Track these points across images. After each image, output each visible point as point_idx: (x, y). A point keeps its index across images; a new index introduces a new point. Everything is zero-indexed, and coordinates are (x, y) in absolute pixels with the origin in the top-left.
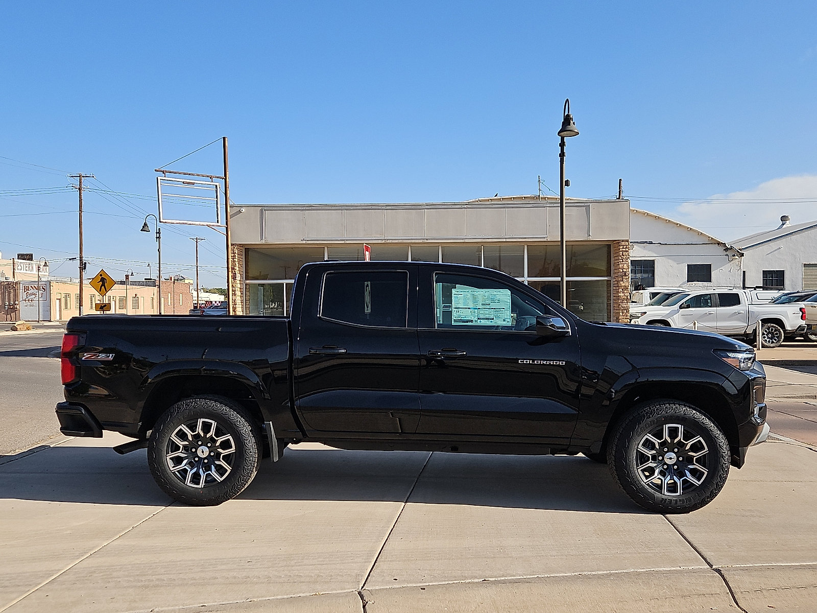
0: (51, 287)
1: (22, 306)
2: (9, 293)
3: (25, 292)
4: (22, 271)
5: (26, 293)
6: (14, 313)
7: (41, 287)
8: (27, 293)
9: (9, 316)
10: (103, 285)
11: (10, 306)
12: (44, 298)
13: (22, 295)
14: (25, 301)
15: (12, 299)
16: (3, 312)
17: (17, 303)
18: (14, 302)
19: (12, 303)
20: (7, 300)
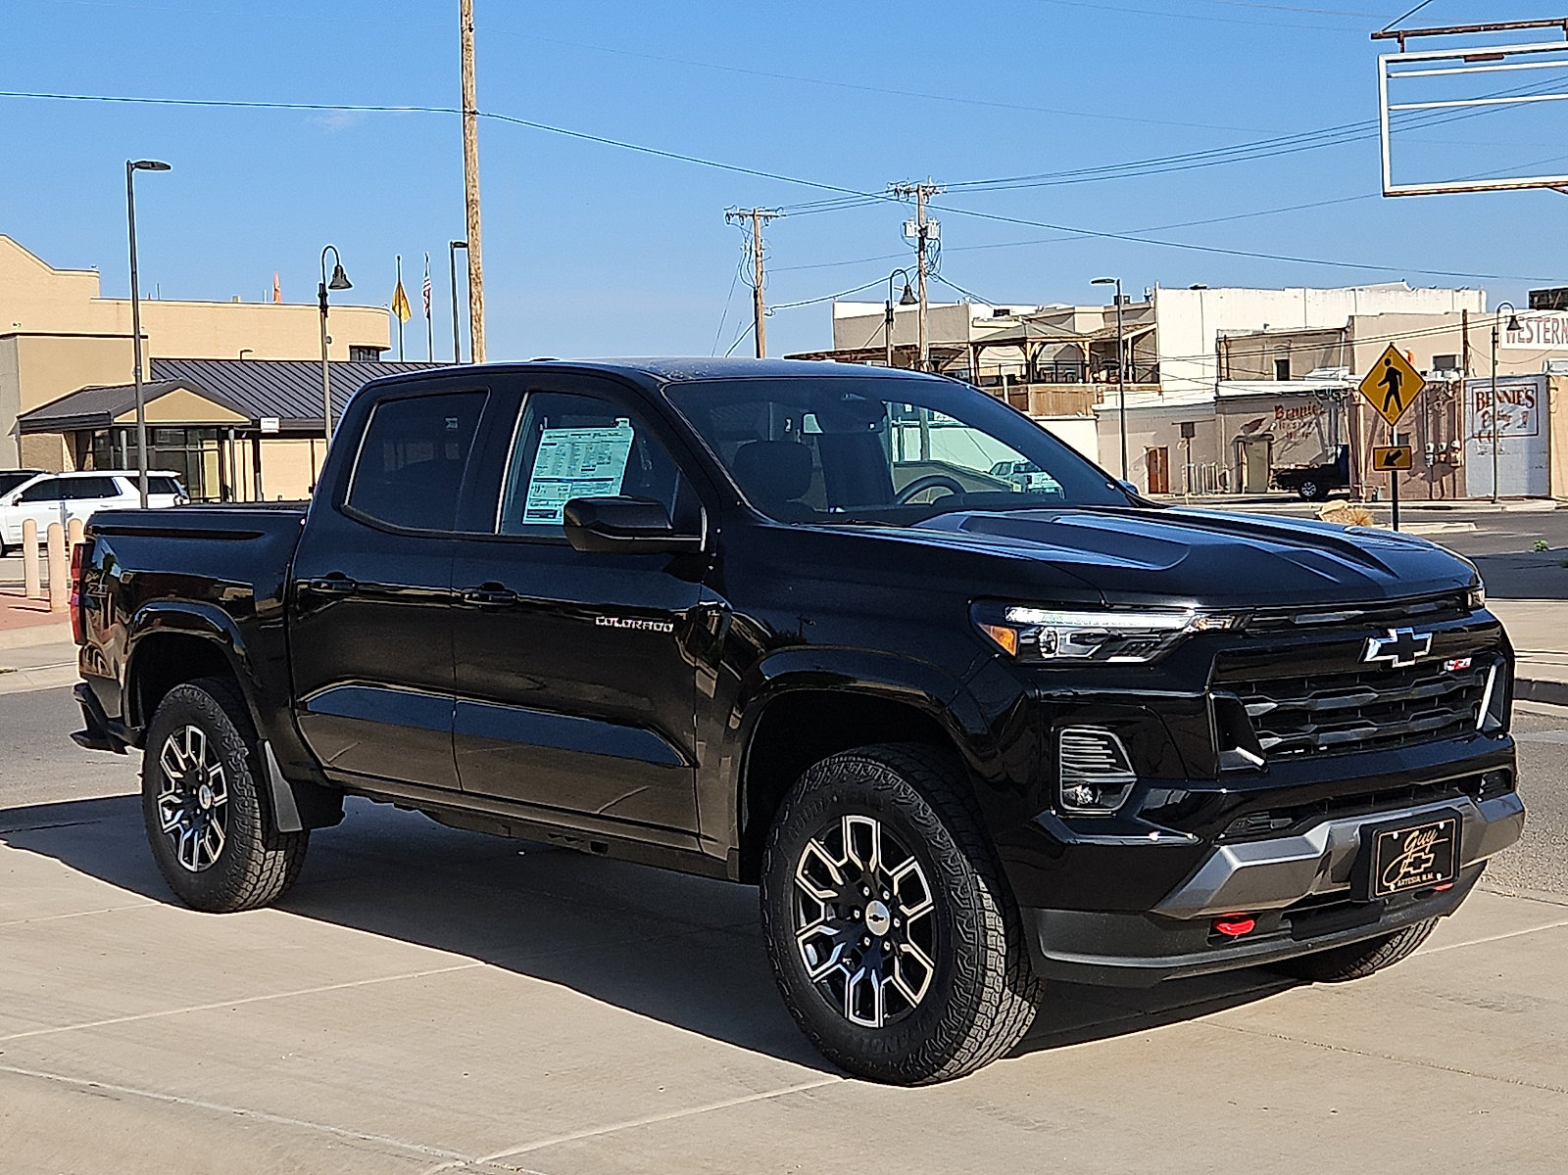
0: (1552, 391)
1: (1472, 455)
2: (1437, 414)
3: (1478, 410)
4: (1534, 345)
5: (1481, 413)
6: (1451, 475)
7: (1523, 395)
8: (1483, 416)
9: (1436, 485)
10: (1394, 391)
11: (1439, 455)
12: (1531, 426)
13: (1471, 420)
14: (1480, 437)
15: (1443, 434)
16: (1421, 475)
17: (1457, 444)
18: (1450, 442)
19: (1445, 445)
20: (1431, 438)
